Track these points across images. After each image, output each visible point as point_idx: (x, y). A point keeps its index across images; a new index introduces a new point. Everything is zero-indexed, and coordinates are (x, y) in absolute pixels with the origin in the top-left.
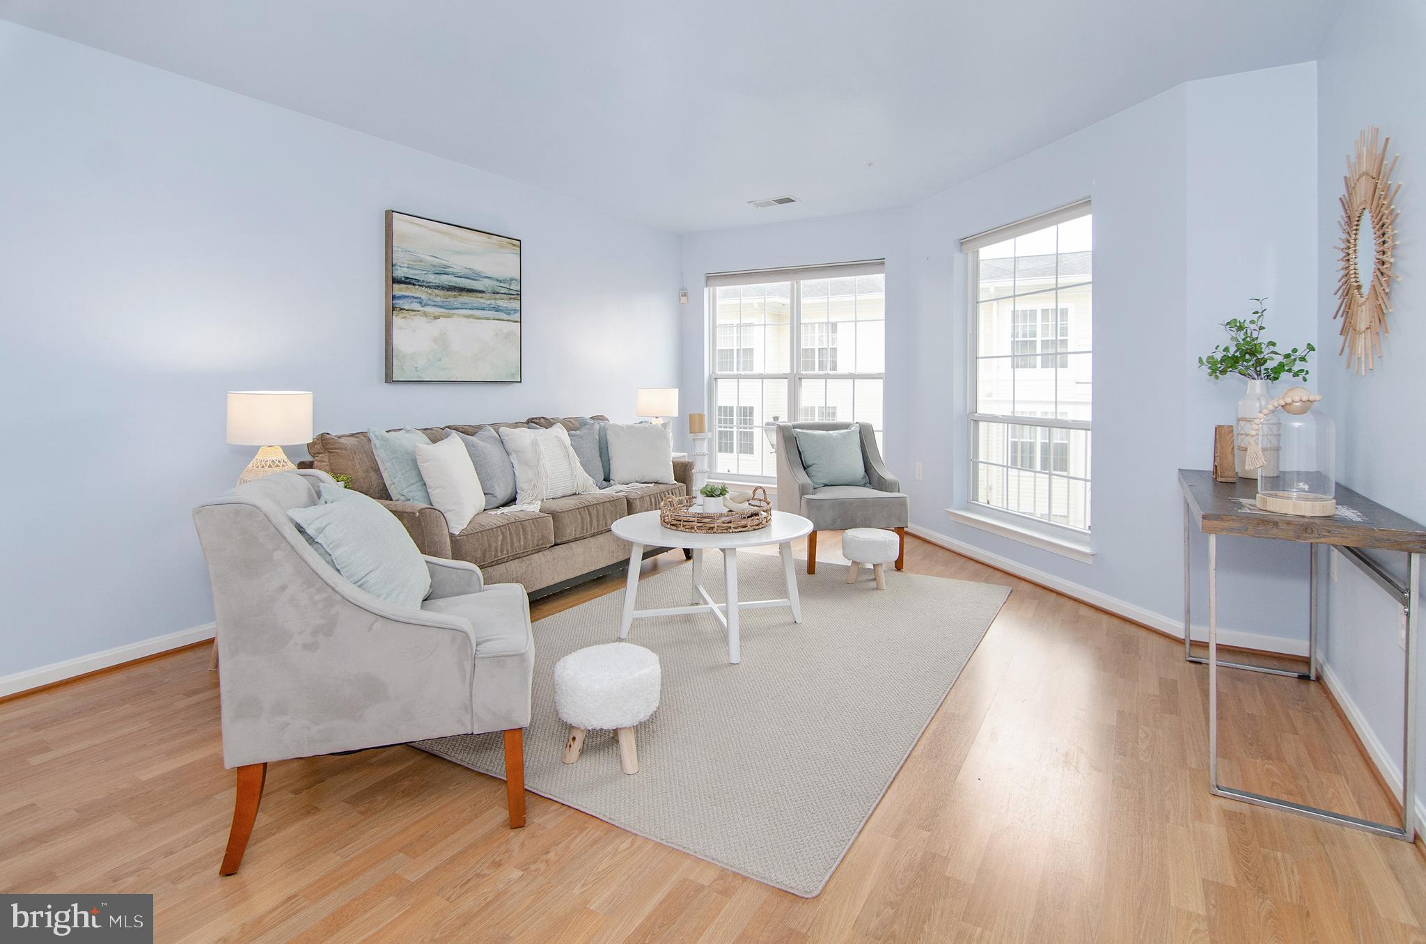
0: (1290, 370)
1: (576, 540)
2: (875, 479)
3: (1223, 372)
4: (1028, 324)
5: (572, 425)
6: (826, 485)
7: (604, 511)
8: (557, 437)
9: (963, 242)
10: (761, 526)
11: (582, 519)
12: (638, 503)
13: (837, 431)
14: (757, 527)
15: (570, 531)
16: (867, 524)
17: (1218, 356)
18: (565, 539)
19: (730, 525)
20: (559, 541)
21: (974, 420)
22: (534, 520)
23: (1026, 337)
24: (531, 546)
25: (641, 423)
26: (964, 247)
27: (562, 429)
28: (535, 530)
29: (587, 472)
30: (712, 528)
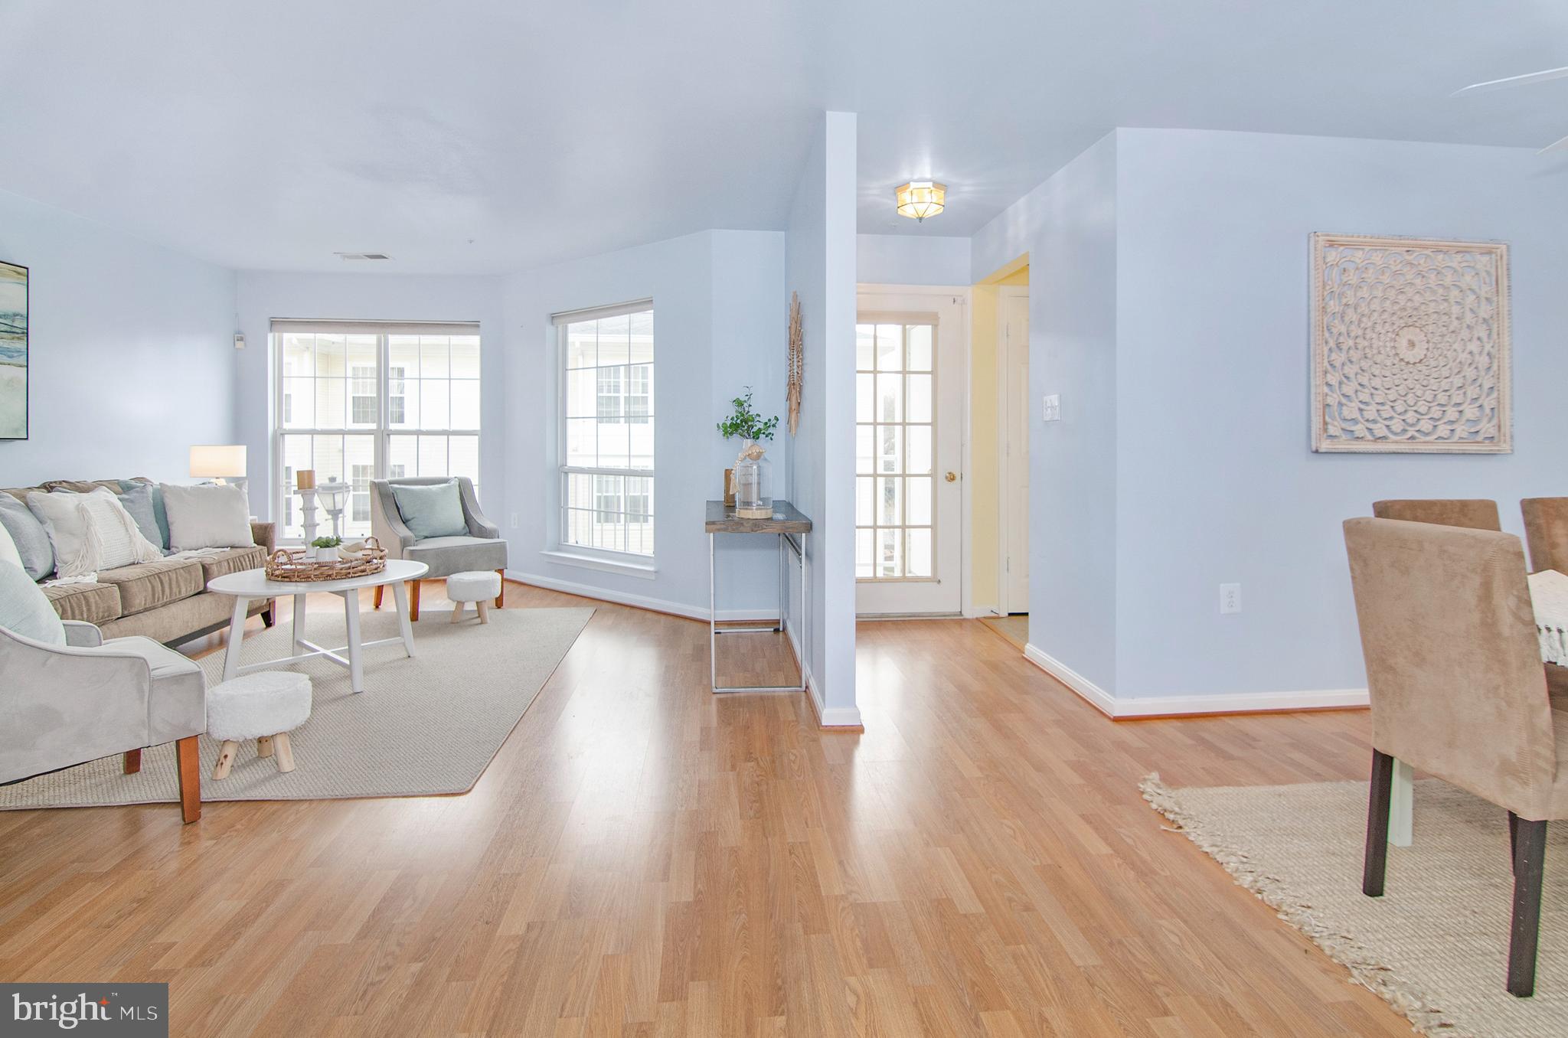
0: (764, 433)
1: (146, 610)
2: (475, 529)
3: (731, 434)
4: (612, 380)
5: (124, 488)
6: (426, 537)
7: (177, 578)
8: (108, 502)
9: (553, 317)
10: (379, 570)
11: (153, 588)
12: (215, 568)
13: (437, 486)
14: (376, 571)
15: (139, 601)
16: (469, 568)
17: (728, 423)
18: (133, 610)
19: (349, 571)
20: (126, 613)
21: (562, 472)
22: (97, 591)
23: (610, 392)
24: (95, 618)
25: (203, 484)
26: (555, 321)
27: (108, 492)
28: (99, 601)
29: (147, 539)
30: (330, 576)
